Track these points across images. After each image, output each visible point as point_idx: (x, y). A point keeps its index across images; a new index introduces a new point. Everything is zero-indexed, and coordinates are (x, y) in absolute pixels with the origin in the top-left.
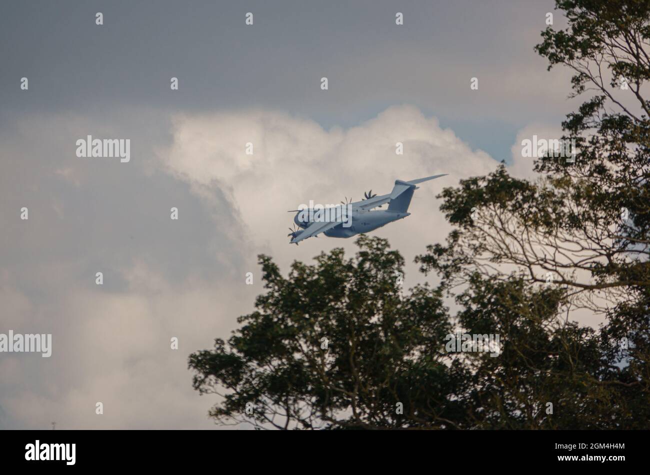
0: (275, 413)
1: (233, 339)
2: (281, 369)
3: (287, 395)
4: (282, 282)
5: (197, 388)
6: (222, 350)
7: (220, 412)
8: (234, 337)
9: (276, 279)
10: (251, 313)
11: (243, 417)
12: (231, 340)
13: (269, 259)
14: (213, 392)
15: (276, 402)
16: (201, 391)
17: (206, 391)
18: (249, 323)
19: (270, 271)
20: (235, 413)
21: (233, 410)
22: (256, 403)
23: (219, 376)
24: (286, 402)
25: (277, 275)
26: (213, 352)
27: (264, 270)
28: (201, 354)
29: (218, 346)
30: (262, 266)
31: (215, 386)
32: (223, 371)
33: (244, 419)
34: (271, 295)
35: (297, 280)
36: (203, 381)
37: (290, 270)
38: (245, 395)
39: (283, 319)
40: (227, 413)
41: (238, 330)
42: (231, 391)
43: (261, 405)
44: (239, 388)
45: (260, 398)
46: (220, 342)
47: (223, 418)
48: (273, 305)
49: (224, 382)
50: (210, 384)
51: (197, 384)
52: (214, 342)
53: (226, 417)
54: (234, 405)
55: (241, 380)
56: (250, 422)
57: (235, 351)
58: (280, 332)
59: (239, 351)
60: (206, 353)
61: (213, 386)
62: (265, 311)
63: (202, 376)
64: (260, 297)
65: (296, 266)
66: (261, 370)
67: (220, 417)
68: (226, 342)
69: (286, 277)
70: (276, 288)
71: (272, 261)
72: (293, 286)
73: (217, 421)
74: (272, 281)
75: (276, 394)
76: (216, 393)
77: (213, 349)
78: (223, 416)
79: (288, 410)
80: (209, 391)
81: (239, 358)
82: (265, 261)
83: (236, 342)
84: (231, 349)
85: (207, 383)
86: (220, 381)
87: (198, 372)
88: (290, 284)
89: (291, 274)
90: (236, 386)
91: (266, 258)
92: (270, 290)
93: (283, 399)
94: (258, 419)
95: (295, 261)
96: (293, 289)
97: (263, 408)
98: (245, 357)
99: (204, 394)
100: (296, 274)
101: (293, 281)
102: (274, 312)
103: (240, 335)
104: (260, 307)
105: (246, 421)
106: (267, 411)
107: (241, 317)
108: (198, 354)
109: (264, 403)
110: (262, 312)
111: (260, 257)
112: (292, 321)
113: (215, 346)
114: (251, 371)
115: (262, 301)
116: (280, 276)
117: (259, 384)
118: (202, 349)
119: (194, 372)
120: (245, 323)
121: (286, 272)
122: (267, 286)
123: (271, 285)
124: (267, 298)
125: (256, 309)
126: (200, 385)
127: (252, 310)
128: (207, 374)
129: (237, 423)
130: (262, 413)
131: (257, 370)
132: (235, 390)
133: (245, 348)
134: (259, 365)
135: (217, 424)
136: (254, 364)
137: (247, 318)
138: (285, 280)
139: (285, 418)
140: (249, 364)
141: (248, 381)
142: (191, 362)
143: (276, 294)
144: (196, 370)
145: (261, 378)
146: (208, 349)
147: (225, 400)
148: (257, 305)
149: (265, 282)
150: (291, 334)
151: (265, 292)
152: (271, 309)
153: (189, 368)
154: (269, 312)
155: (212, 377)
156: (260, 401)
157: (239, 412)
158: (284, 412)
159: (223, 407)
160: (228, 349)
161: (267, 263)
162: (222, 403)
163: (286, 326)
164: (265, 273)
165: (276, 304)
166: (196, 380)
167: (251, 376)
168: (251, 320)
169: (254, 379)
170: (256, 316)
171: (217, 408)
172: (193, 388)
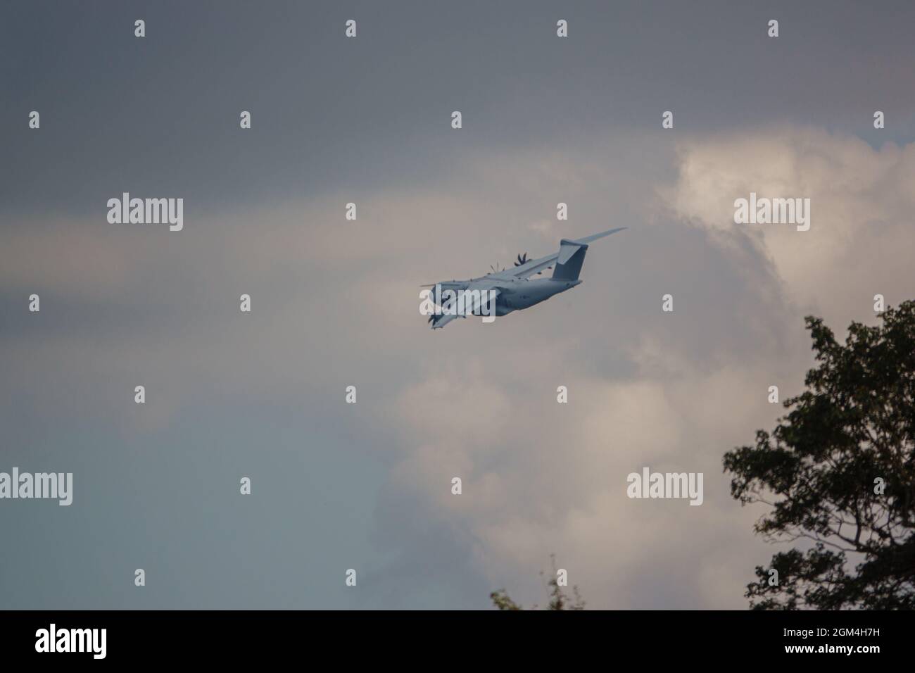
0: (841, 522)
1: (780, 429)
2: (845, 464)
3: (856, 498)
4: (837, 351)
5: (737, 497)
6: (767, 445)
7: (769, 525)
8: (781, 426)
9: (830, 347)
10: (800, 394)
11: (800, 529)
12: (777, 430)
13: (819, 322)
14: (758, 500)
15: (842, 508)
16: (743, 500)
17: (750, 500)
18: (799, 406)
19: (822, 336)
20: (789, 526)
21: (787, 521)
22: (816, 511)
23: (763, 478)
24: (854, 507)
25: (831, 341)
26: (755, 448)
27: (813, 336)
28: (739, 453)
29: (760, 440)
30: (810, 331)
31: (761, 491)
32: (770, 472)
33: (802, 533)
34: (825, 369)
35: (856, 346)
36: (744, 487)
37: (847, 334)
38: (801, 501)
39: (843, 400)
40: (779, 525)
41: (785, 418)
42: (782, 498)
43: (822, 513)
44: (793, 492)
45: (821, 504)
46: (762, 434)
47: (774, 533)
48: (829, 381)
49: (772, 485)
50: (753, 491)
51: (737, 491)
52: (756, 435)
53: (779, 532)
54: (785, 517)
55: (794, 483)
56: (809, 536)
57: (783, 444)
58: (841, 417)
59: (790, 444)
60: (746, 451)
61: (758, 493)
62: (818, 390)
63: (743, 481)
64: (811, 371)
65: (854, 328)
66: (819, 467)
67: (770, 532)
68: (770, 434)
69: (843, 344)
70: (831, 358)
71: (824, 324)
72: (853, 355)
73: (767, 538)
74: (826, 350)
75: (840, 496)
76: (762, 501)
77: (753, 444)
78: (774, 530)
79: (858, 517)
80: (753, 500)
81: (789, 453)
82: (814, 324)
83: (783, 433)
84: (778, 442)
85: (750, 489)
86: (767, 486)
87: (737, 476)
88: (848, 352)
89: (848, 340)
90: (788, 490)
91: (815, 321)
92: (824, 362)
93: (850, 503)
94: (819, 531)
95: (853, 322)
96: (854, 358)
97: (825, 516)
98: (797, 451)
99: (747, 504)
100: (855, 339)
101: (852, 349)
102: (830, 391)
103: (787, 424)
104: (812, 385)
105: (805, 535)
106: (830, 520)
107: (788, 401)
108: (735, 451)
109: (827, 510)
110: (814, 391)
111: (809, 319)
112: (855, 400)
113: (756, 440)
114: (806, 469)
115: (813, 377)
116: (835, 343)
117: (818, 484)
118: (740, 446)
119: (731, 476)
120: (794, 408)
121: (841, 338)
122: (819, 357)
123: (824, 355)
124: (821, 372)
125: (806, 389)
126: (740, 493)
127: (802, 389)
128: (749, 478)
129: (793, 539)
130: (825, 524)
131: (814, 468)
132: (788, 495)
133: (796, 440)
134: (816, 460)
135: (767, 542)
136: (809, 460)
137: (795, 401)
138: (842, 348)
139: (855, 528)
140: (803, 460)
141: (803, 483)
142: (727, 463)
143: (832, 367)
144: (733, 473)
145: (819, 478)
146: (748, 445)
147: (775, 509)
148: (807, 383)
149: (816, 352)
150: (855, 418)
151: (817, 365)
152: (826, 387)
153: (724, 471)
154: (823, 390)
155: (756, 480)
156: (822, 508)
157: (794, 524)
158: (853, 520)
159: (772, 518)
160: (773, 443)
161: (817, 326)
162: (772, 513)
163: (847, 407)
164: (816, 340)
165: (832, 379)
166: (734, 486)
167: (807, 476)
168: (802, 403)
169: (810, 480)
170: (807, 396)
171: (765, 521)
172: (733, 497)
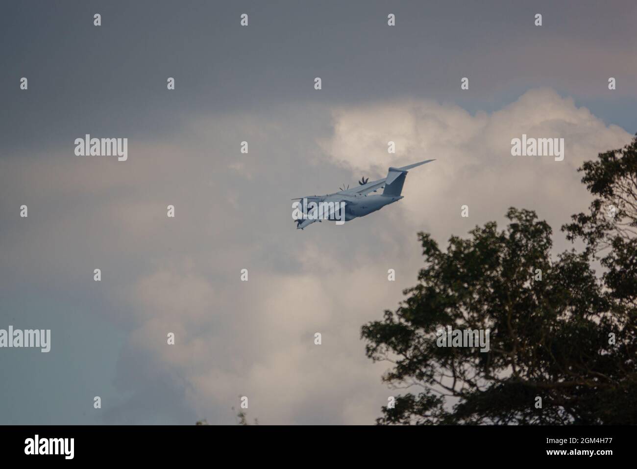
0: (442, 375)
1: (401, 310)
3: (452, 359)
4: (441, 256)
5: (370, 356)
6: (391, 320)
7: (392, 377)
8: (401, 307)
9: (435, 253)
10: (415, 285)
11: (413, 380)
12: (398, 311)
13: (427, 236)
14: (384, 359)
15: (444, 365)
16: (374, 359)
17: (378, 359)
18: (414, 294)
19: (430, 246)
20: (406, 377)
21: (406, 374)
22: (425, 367)
23: (389, 343)
24: (452, 365)
25: (436, 249)
26: (383, 323)
27: (424, 245)
28: (372, 326)
29: (387, 317)
30: (421, 243)
31: (386, 353)
32: (393, 339)
33: (415, 382)
34: (432, 269)
35: (455, 253)
36: (375, 350)
37: (448, 244)
38: (415, 360)
39: (445, 290)
40: (399, 377)
41: (405, 302)
42: (401, 357)
43: (430, 369)
44: (409, 353)
45: (428, 362)
46: (388, 313)
47: (395, 382)
48: (434, 277)
49: (395, 348)
50: (381, 353)
51: (370, 353)
52: (383, 314)
53: (400, 381)
54: (404, 370)
55: (410, 347)
56: (420, 385)
57: (403, 320)
58: (443, 302)
59: (407, 321)
60: (377, 324)
61: (384, 354)
62: (428, 283)
63: (374, 345)
64: (422, 270)
65: (453, 240)
66: (428, 336)
67: (392, 381)
68: (394, 313)
69: (444, 250)
70: (436, 261)
71: (431, 238)
72: (452, 259)
73: (390, 386)
74: (432, 255)
75: (442, 358)
76: (387, 359)
77: (382, 320)
78: (395, 380)
79: (454, 372)
80: (381, 359)
81: (406, 326)
82: (424, 238)
83: (403, 313)
84: (400, 318)
85: (379, 351)
86: (391, 349)
87: (370, 342)
88: (449, 257)
89: (449, 248)
90: (406, 352)
91: (425, 235)
92: (430, 264)
93: (449, 362)
94: (427, 381)
95: (452, 236)
96: (452, 261)
97: (432, 371)
98: (412, 325)
99: (377, 362)
100: (453, 248)
101: (451, 255)
102: (436, 284)
103: (406, 306)
104: (423, 280)
105: (416, 384)
106: (435, 374)
107: (406, 290)
108: (369, 325)
109: (432, 366)
110: (424, 284)
111: (419, 234)
112: (452, 290)
113: (384, 317)
114: (419, 338)
115: (424, 275)
116: (439, 251)
117: (427, 348)
118: (373, 321)
119: (367, 342)
120: (410, 295)
121: (444, 247)
122: (428, 260)
123: (431, 259)
124: (428, 271)
125: (419, 282)
126: (372, 354)
127: (416, 283)
128: (378, 343)
129: (408, 387)
130: (431, 376)
131: (425, 337)
132: (405, 355)
133: (412, 318)
134: (427, 332)
135: (390, 388)
136: (421, 331)
137: (411, 290)
138: (445, 254)
139: (452, 379)
140: (417, 331)
141: (416, 348)
142: (363, 333)
143: (437, 267)
144: (368, 340)
145: (428, 344)
146: (378, 320)
147: (396, 365)
148: (419, 278)
149: (426, 257)
150: (453, 303)
151: (426, 266)
152: (433, 282)
153: (362, 338)
154: (431, 284)
155: (383, 345)
156: (429, 365)
157: (410, 376)
158: (450, 373)
159: (395, 371)
160: (396, 319)
161: (426, 239)
162: (394, 368)
163: (448, 296)
164: (425, 249)
165: (437, 276)
166: (368, 349)
167: (419, 342)
168: (416, 292)
169: (421, 345)
170: (420, 288)
171: (389, 374)
172: (367, 357)
